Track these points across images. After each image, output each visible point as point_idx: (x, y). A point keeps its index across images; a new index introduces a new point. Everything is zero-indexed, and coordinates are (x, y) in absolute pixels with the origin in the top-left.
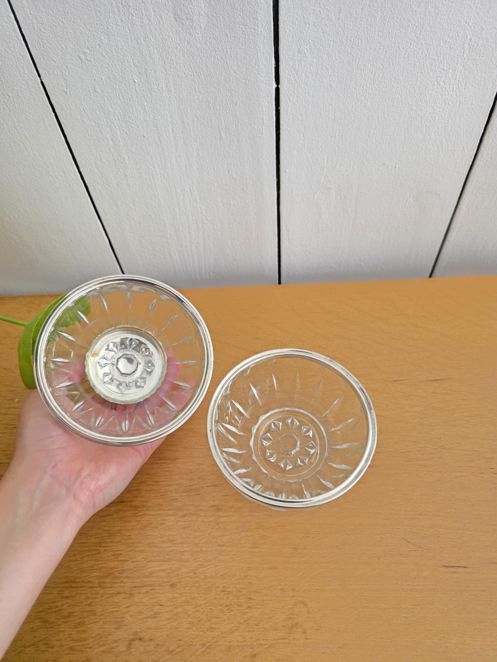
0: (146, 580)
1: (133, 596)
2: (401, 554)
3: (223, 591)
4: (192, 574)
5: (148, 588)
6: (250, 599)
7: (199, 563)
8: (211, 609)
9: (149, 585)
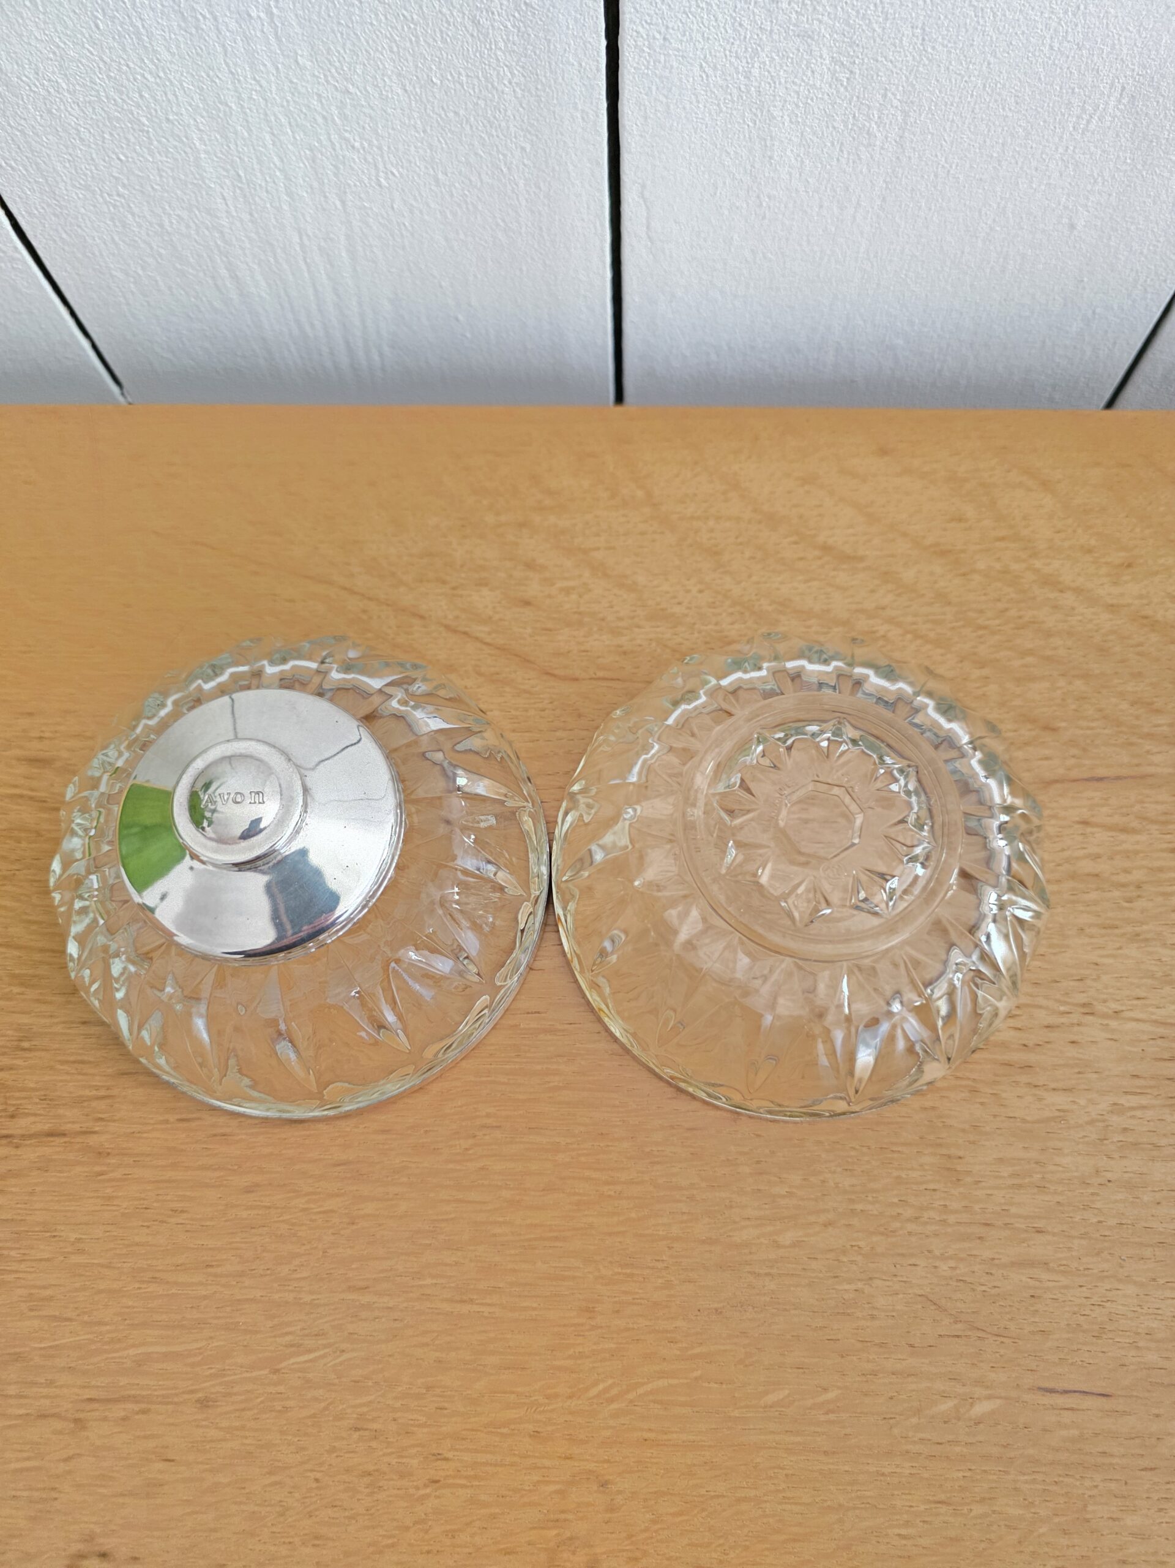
0: (123, 1381)
1: (84, 1428)
2: (912, 1346)
3: (357, 1429)
4: (266, 1372)
5: (130, 1406)
6: (439, 1457)
7: (288, 1338)
8: (317, 1480)
9: (134, 1396)
